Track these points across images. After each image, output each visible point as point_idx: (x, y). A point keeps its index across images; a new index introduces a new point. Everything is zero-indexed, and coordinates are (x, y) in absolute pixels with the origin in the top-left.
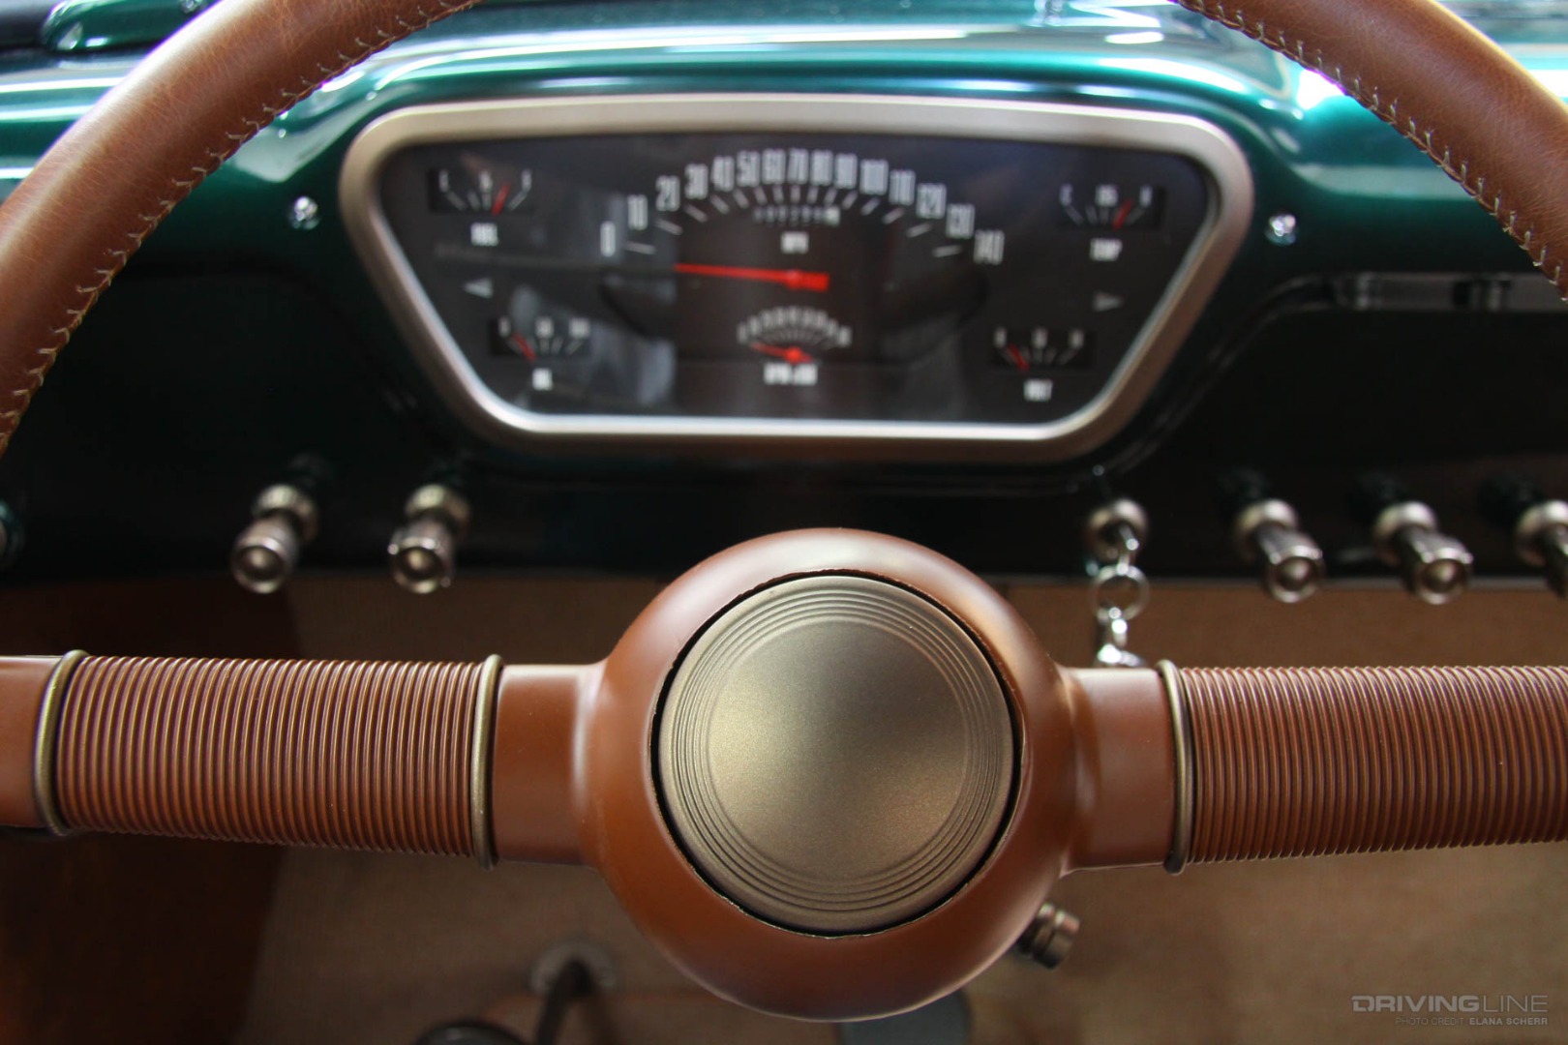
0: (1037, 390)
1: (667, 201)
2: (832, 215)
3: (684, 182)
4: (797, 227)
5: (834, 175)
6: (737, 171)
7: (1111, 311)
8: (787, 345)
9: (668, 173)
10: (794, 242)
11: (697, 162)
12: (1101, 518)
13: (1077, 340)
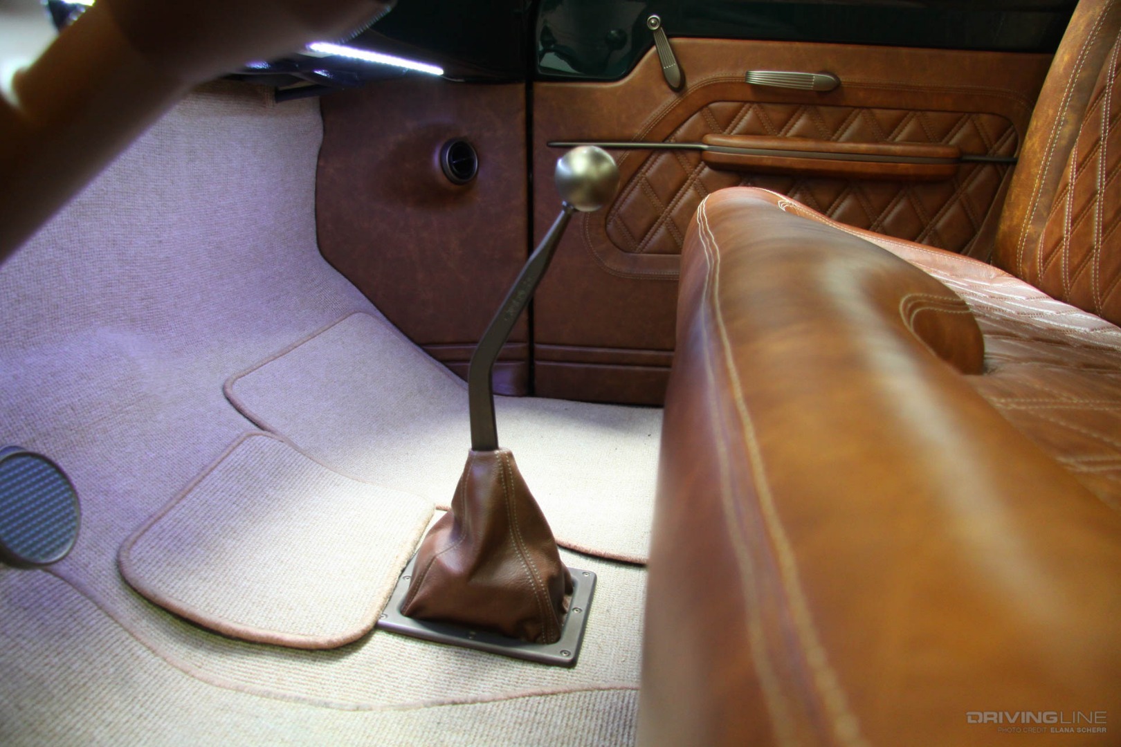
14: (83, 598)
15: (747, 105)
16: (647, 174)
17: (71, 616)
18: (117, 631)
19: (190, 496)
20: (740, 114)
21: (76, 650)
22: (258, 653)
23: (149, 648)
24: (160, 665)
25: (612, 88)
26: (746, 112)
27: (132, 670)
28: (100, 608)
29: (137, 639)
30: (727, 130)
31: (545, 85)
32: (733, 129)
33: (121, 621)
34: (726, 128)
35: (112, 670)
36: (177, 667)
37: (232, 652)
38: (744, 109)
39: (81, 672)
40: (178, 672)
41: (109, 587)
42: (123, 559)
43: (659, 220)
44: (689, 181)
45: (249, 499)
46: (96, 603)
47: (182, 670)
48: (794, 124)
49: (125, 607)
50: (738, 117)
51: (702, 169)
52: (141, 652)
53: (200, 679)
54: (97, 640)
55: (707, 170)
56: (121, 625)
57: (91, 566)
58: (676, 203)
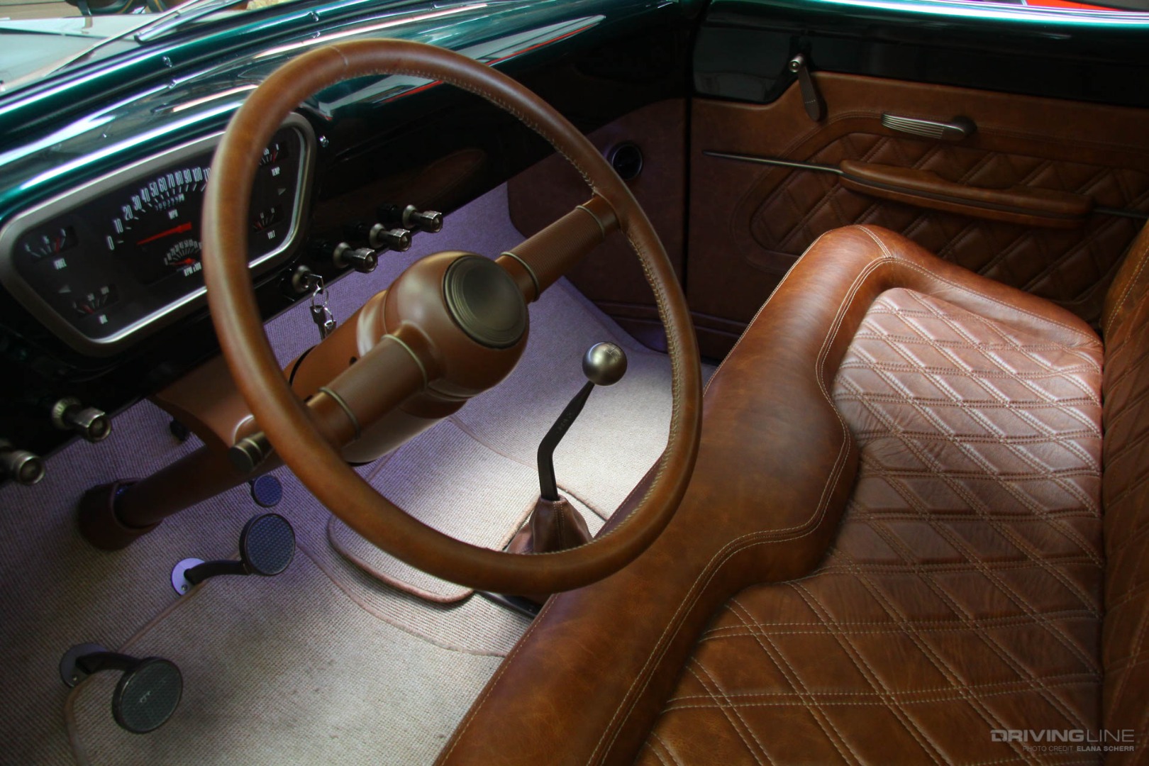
0: (271, 235)
1: (128, 217)
2: (182, 197)
3: (132, 204)
4: (171, 208)
5: (184, 179)
6: (150, 192)
7: (284, 193)
8: (186, 257)
9: (125, 204)
10: (173, 214)
11: (134, 194)
12: (296, 277)
13: (273, 211)
14: (306, 556)
15: (884, 139)
16: (789, 187)
17: (298, 568)
18: (323, 577)
19: (378, 475)
20: (877, 145)
21: (301, 590)
22: (404, 597)
23: (341, 589)
24: (347, 599)
25: (760, 111)
26: (883, 144)
27: (330, 603)
28: (315, 563)
29: (335, 583)
30: (864, 158)
31: (702, 101)
32: (869, 157)
33: (326, 571)
34: (863, 156)
35: (319, 603)
36: (355, 601)
37: (389, 593)
38: (881, 141)
39: (303, 604)
40: (356, 605)
41: (322, 546)
42: (331, 529)
43: (797, 227)
44: (826, 197)
45: (418, 475)
46: (313, 560)
47: (359, 604)
48: (929, 158)
49: (330, 561)
50: (875, 148)
51: (839, 188)
52: (337, 591)
53: (368, 611)
54: (312, 584)
55: (843, 190)
56: (326, 574)
57: (312, 532)
58: (813, 215)
